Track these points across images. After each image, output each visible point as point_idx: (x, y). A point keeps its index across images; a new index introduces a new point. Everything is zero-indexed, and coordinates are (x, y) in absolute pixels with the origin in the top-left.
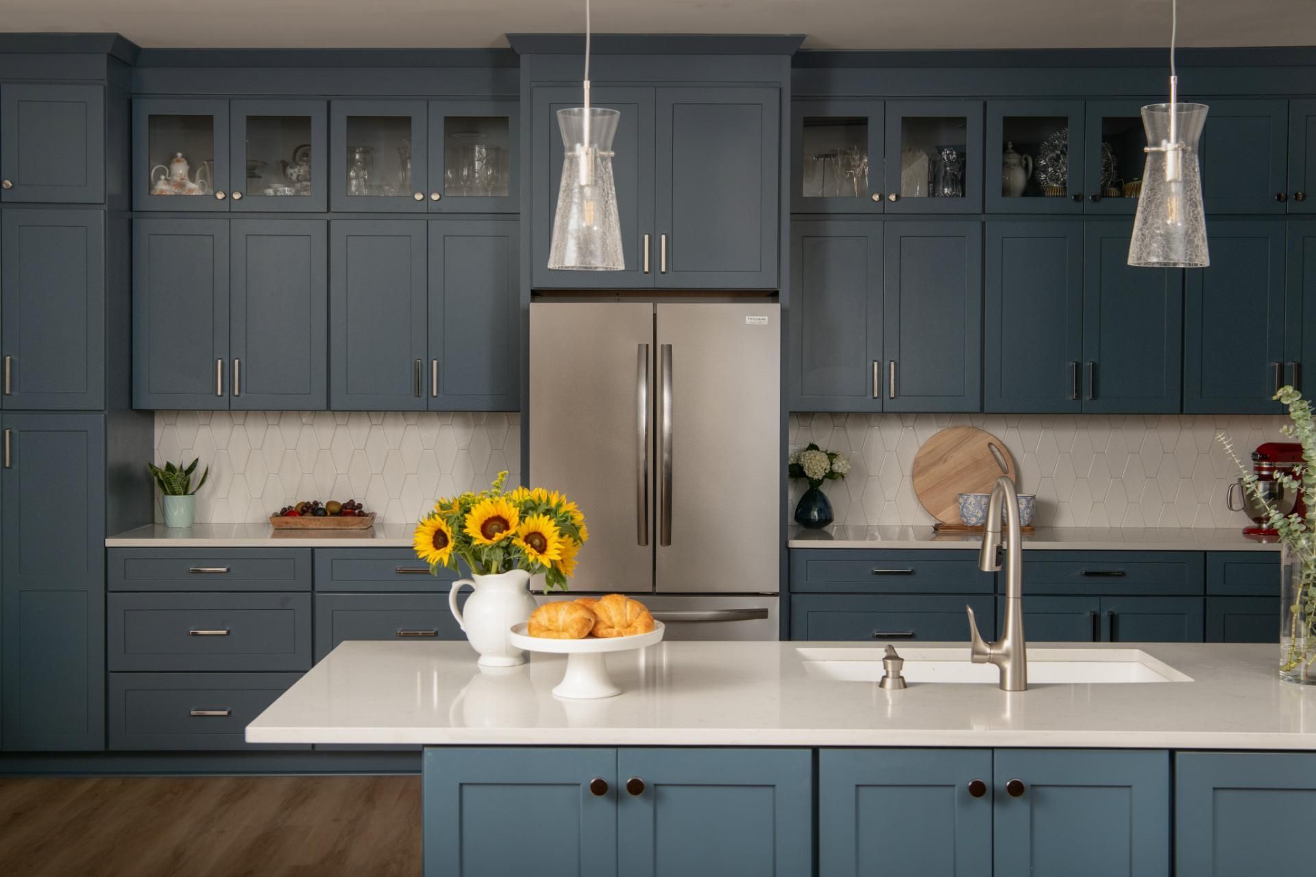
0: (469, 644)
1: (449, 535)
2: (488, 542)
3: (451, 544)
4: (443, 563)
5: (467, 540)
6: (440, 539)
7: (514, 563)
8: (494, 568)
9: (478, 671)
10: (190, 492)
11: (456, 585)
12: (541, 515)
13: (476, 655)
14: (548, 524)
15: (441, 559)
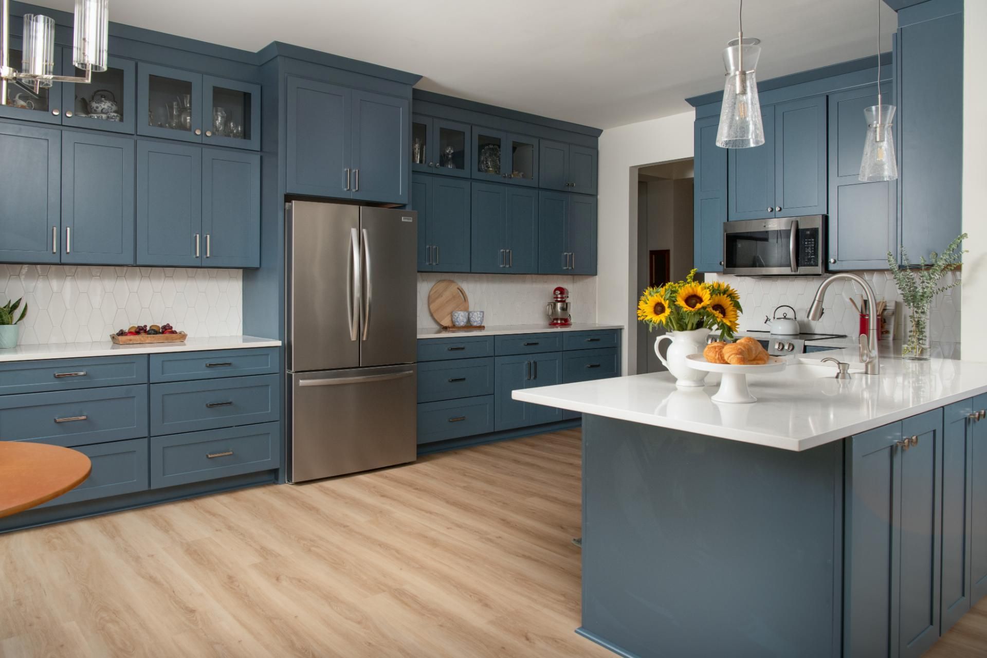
0: (670, 374)
1: (666, 305)
2: (693, 310)
3: (668, 311)
4: (663, 322)
5: (678, 308)
6: (659, 308)
7: (704, 325)
8: (689, 326)
9: (676, 389)
10: (14, 322)
11: (659, 339)
12: (722, 294)
13: (674, 380)
14: (726, 300)
15: (661, 321)
